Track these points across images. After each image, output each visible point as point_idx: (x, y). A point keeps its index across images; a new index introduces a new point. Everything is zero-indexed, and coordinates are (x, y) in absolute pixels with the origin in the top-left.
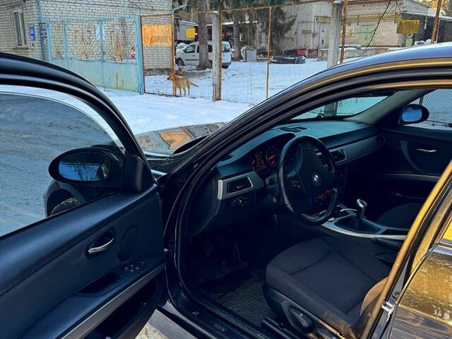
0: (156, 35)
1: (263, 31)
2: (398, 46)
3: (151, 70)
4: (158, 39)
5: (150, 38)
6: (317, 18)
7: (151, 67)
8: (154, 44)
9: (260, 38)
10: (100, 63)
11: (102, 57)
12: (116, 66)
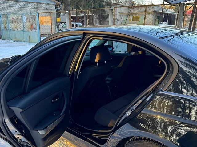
0: (45, 20)
1: (97, 18)
2: (152, 25)
3: (47, 34)
4: (46, 22)
5: (42, 21)
6: (119, 13)
7: (46, 33)
8: (44, 24)
9: (96, 21)
10: (23, 32)
11: (24, 29)
12: (29, 33)
